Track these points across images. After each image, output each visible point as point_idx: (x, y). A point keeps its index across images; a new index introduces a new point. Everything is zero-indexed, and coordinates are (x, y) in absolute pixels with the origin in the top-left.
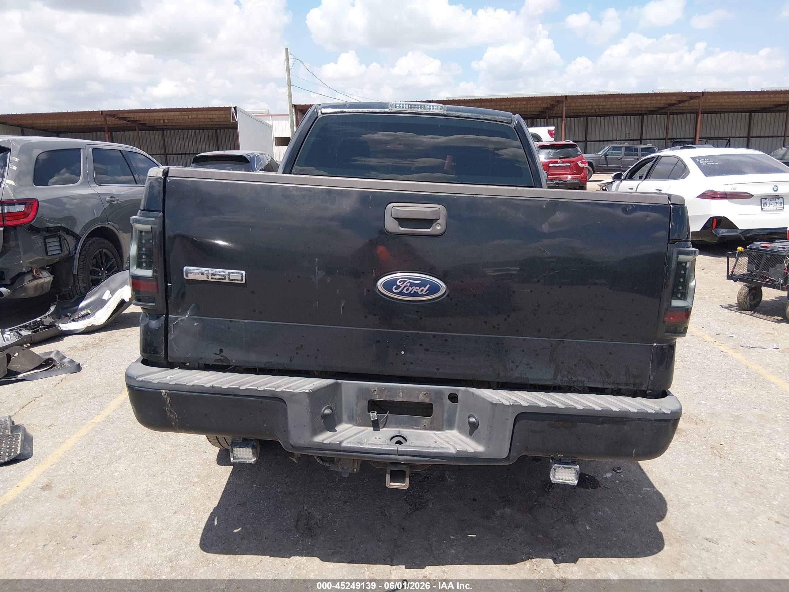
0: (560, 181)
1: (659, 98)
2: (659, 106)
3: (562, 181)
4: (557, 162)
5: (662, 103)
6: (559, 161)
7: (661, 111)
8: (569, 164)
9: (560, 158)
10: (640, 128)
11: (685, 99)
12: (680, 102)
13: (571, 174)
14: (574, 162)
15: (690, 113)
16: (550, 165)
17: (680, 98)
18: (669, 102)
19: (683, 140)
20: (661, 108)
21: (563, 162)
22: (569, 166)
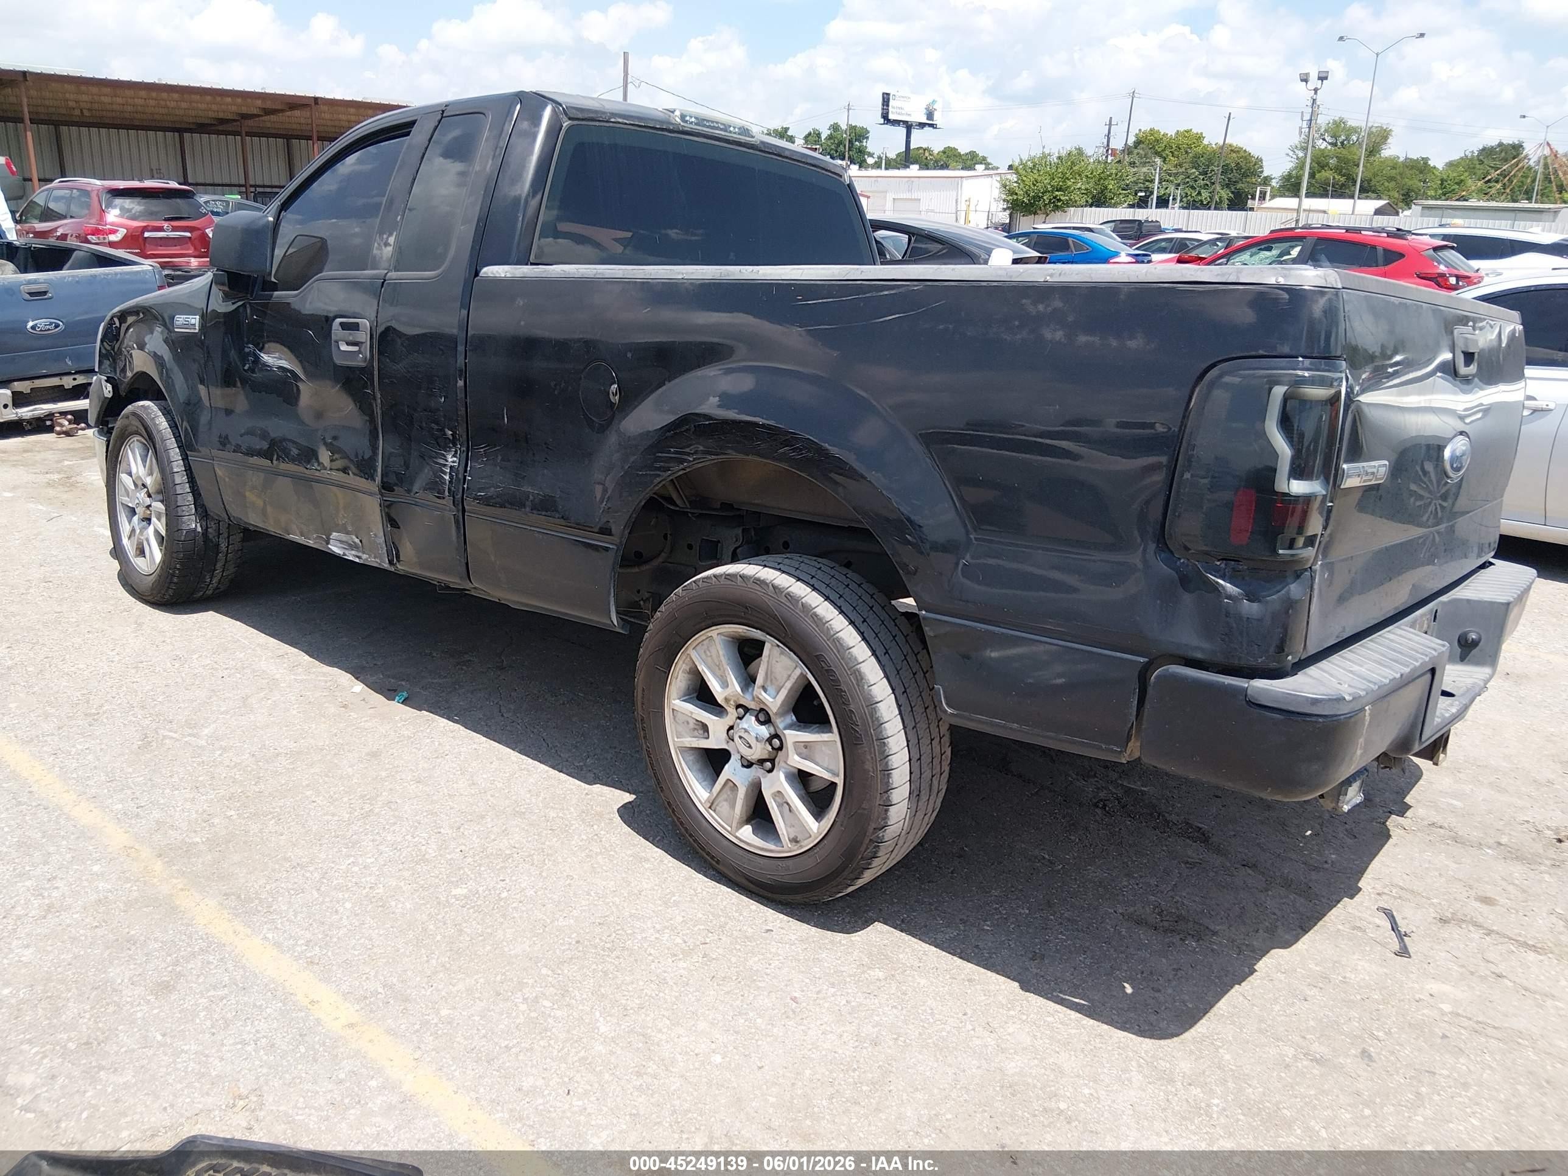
0: (175, 270)
1: (229, 100)
2: (221, 115)
3: (179, 270)
4: (161, 229)
5: (230, 109)
6: (166, 225)
7: (220, 128)
8: (188, 234)
9: (166, 220)
10: (180, 160)
11: (279, 107)
12: (268, 112)
13: (195, 257)
14: (199, 229)
15: (276, 136)
16: (147, 234)
17: (269, 105)
18: (244, 110)
19: (269, 190)
20: (222, 121)
21: (175, 229)
22: (190, 238)
